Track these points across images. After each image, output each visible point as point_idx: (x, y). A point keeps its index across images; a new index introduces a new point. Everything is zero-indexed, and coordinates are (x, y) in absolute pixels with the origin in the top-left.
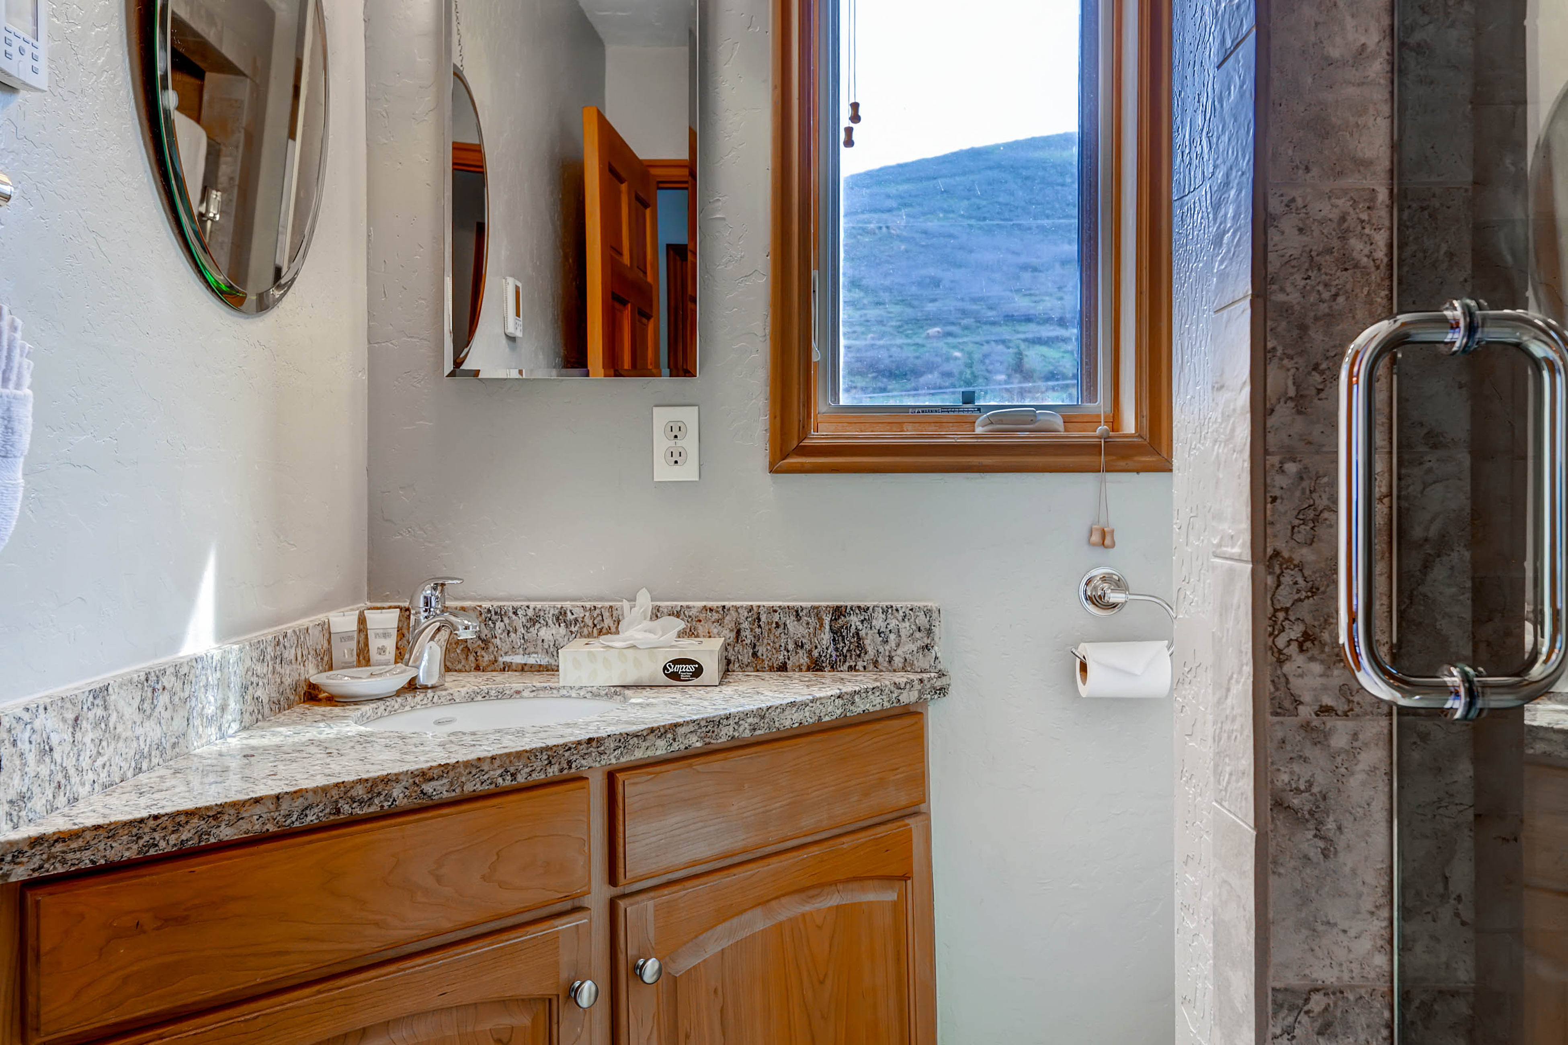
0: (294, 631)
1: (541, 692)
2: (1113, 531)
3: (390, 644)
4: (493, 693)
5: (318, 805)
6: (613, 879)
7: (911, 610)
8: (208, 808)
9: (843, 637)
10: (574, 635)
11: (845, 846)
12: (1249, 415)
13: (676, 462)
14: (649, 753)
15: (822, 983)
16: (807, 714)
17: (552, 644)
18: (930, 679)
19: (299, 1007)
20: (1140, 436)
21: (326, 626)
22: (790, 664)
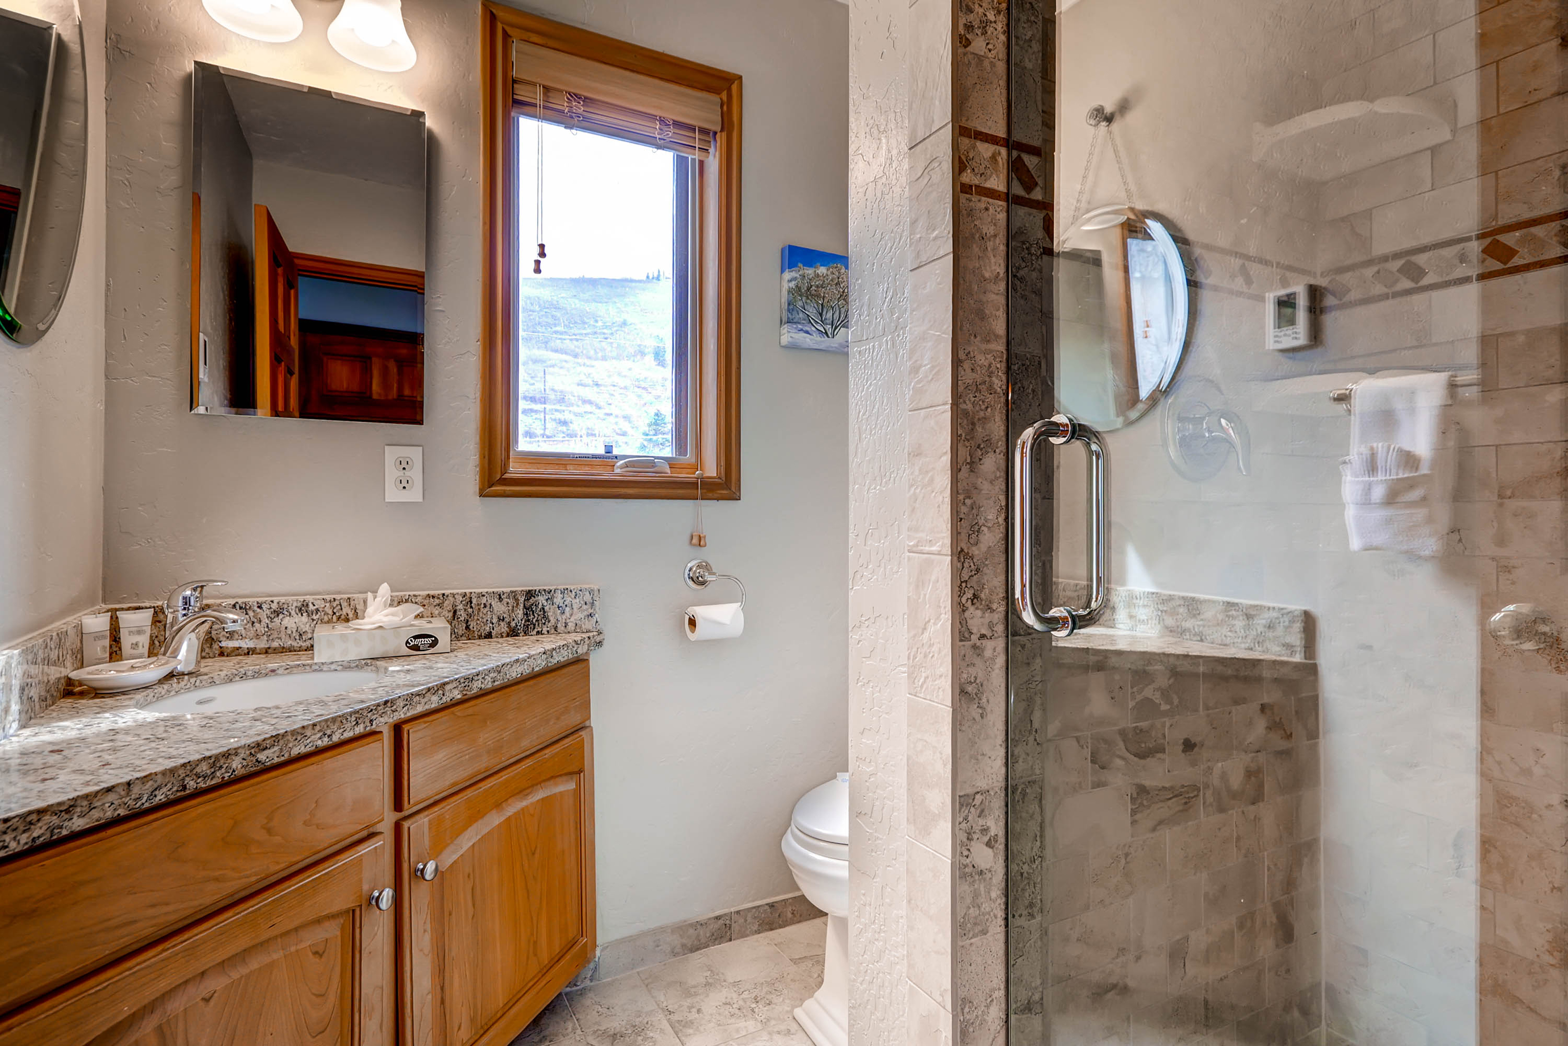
0: (58, 634)
1: (294, 669)
2: (705, 537)
3: (144, 640)
4: (249, 673)
5: (166, 785)
6: (398, 805)
7: (581, 590)
8: (60, 804)
9: (533, 612)
10: (315, 622)
11: (546, 756)
12: (949, 472)
13: (404, 488)
14: (427, 707)
15: (533, 854)
16: (526, 667)
17: (294, 631)
18: (594, 636)
19: (149, 966)
20: (720, 478)
21: (80, 628)
22: (494, 633)
